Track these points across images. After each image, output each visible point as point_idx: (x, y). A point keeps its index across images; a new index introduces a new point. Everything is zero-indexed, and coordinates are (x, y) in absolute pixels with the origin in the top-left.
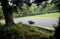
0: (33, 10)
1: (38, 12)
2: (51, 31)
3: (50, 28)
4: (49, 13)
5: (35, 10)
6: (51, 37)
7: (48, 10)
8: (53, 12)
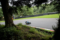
0: (33, 11)
1: (38, 13)
3: (49, 30)
5: (34, 11)
7: (48, 12)
8: (52, 14)
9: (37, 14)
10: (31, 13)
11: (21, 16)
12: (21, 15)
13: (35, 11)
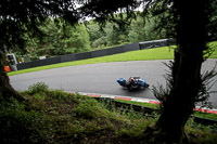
0: (87, 37)
1: (105, 44)
2: (148, 110)
4: (141, 47)
6: (149, 129)
7: (139, 39)
8: (154, 46)
9: (103, 47)
10: (82, 46)
11: (43, 57)
12: (41, 54)
13: (95, 38)
